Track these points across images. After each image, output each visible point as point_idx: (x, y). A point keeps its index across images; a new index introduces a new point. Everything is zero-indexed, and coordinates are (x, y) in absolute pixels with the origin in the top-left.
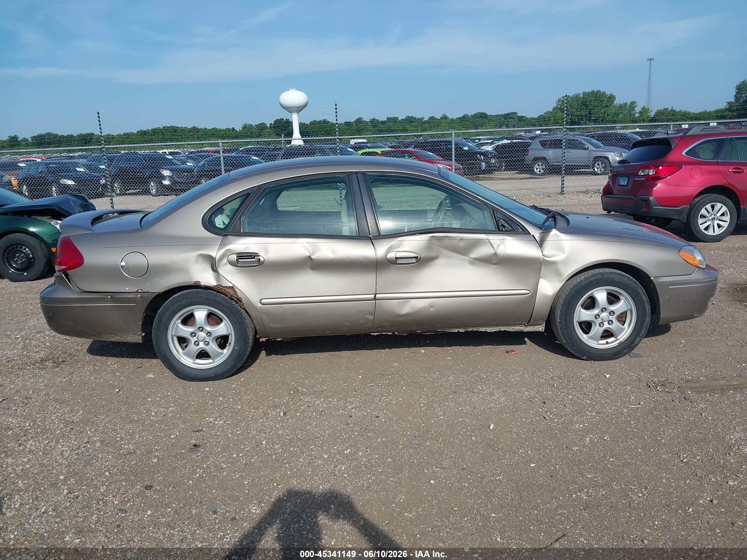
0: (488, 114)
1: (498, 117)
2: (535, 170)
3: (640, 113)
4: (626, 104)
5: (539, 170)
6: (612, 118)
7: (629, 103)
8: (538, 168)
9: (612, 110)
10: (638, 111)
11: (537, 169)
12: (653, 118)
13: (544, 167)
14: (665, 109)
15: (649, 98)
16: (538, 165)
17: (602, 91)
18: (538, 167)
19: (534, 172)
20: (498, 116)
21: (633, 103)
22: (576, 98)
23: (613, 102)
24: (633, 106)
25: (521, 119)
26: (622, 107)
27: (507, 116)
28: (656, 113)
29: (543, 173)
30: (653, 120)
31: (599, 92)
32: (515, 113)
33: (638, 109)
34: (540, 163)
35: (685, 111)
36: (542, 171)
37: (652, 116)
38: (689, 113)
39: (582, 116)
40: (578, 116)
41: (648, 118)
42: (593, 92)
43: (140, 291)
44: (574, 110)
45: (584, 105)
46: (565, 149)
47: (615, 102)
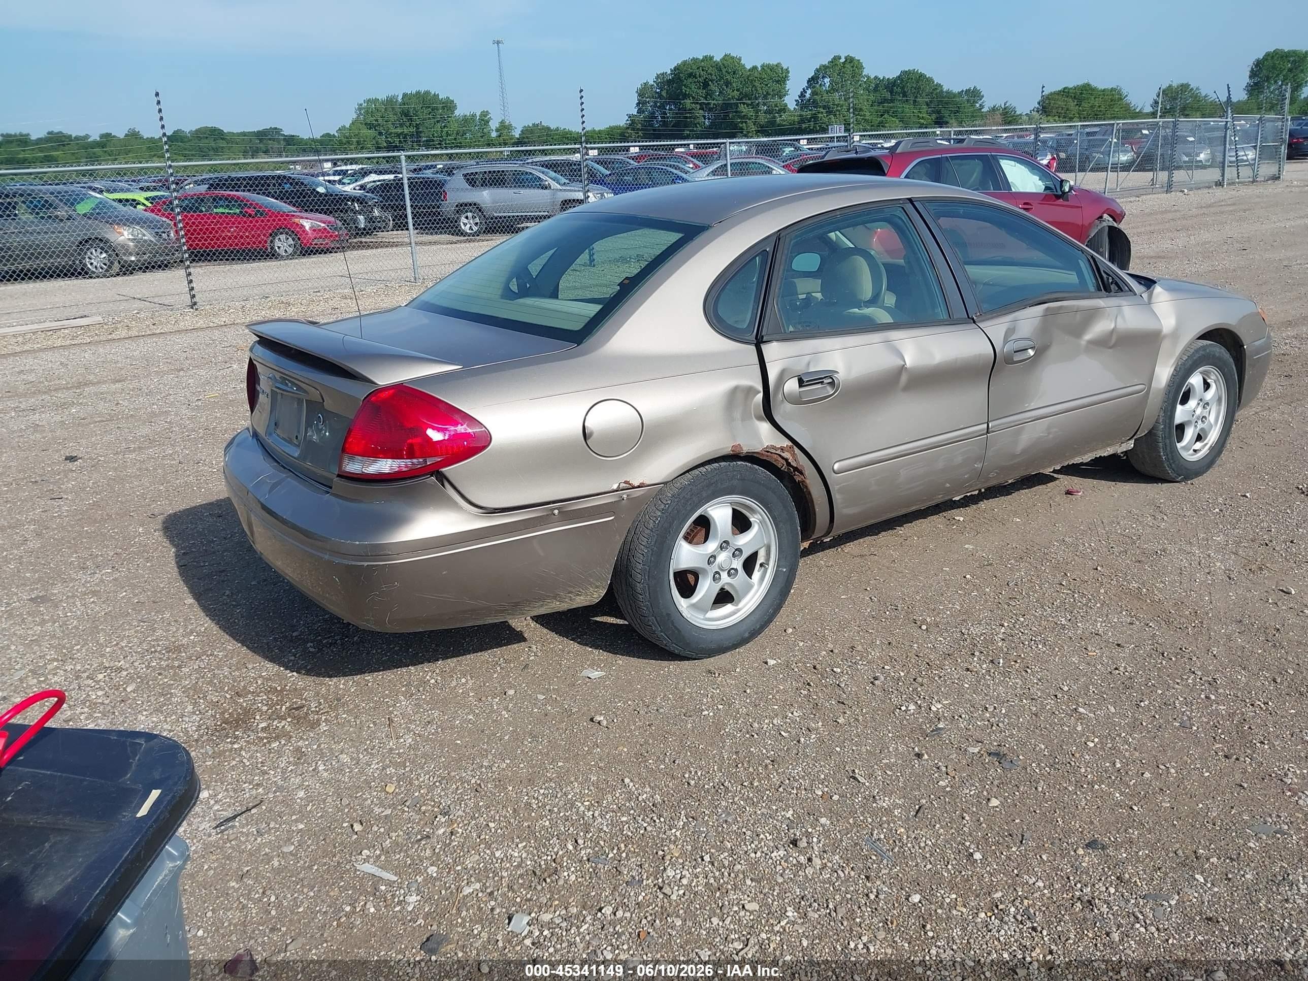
0: (225, 131)
1: (245, 136)
2: (463, 227)
3: (497, 130)
4: (474, 116)
5: (468, 226)
6: (455, 139)
7: (478, 115)
8: (467, 224)
9: (454, 127)
10: (494, 129)
11: (465, 224)
12: (518, 139)
13: (477, 220)
14: (534, 125)
15: (504, 106)
16: (467, 218)
17: (433, 93)
18: (466, 221)
19: (459, 230)
20: (244, 134)
21: (485, 114)
22: (390, 102)
23: (453, 113)
24: (486, 118)
25: (291, 141)
26: (467, 121)
27: (262, 135)
28: (522, 131)
29: (476, 232)
30: (519, 142)
31: (427, 93)
32: (277, 131)
33: (494, 125)
34: (470, 215)
35: (564, 129)
36: (475, 228)
37: (517, 136)
38: (571, 133)
39: (406, 135)
40: (398, 135)
41: (511, 139)
42: (418, 93)
43: (622, 485)
44: (390, 126)
45: (406, 115)
46: (588, 184)
47: (457, 113)
